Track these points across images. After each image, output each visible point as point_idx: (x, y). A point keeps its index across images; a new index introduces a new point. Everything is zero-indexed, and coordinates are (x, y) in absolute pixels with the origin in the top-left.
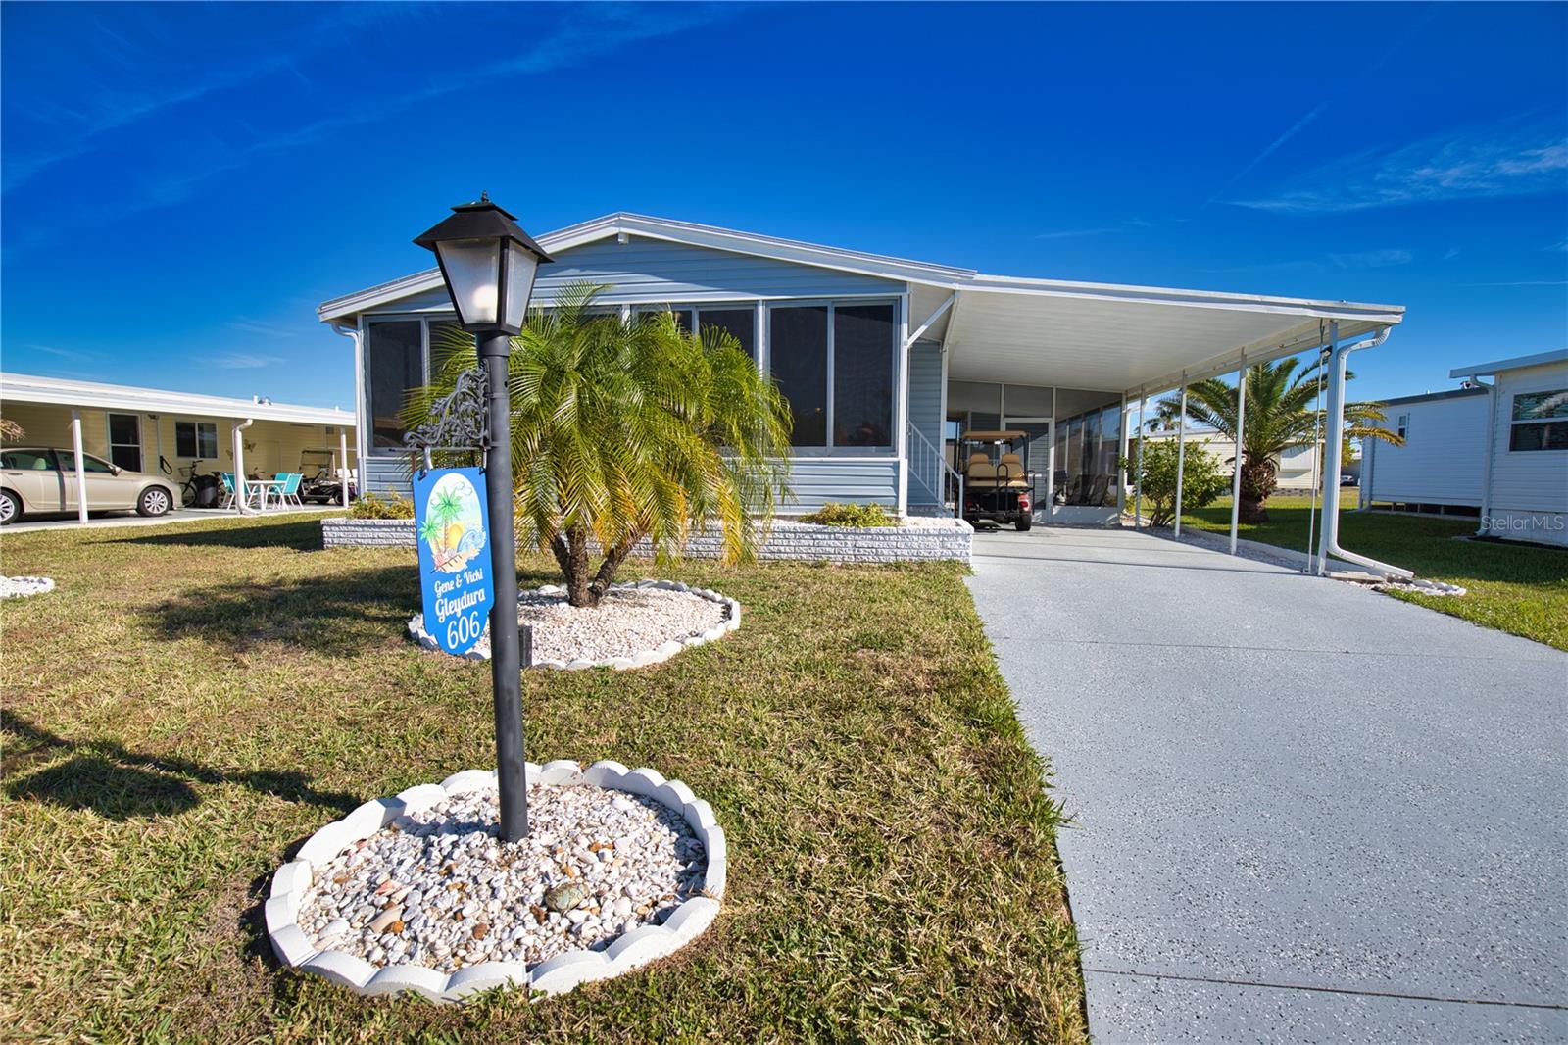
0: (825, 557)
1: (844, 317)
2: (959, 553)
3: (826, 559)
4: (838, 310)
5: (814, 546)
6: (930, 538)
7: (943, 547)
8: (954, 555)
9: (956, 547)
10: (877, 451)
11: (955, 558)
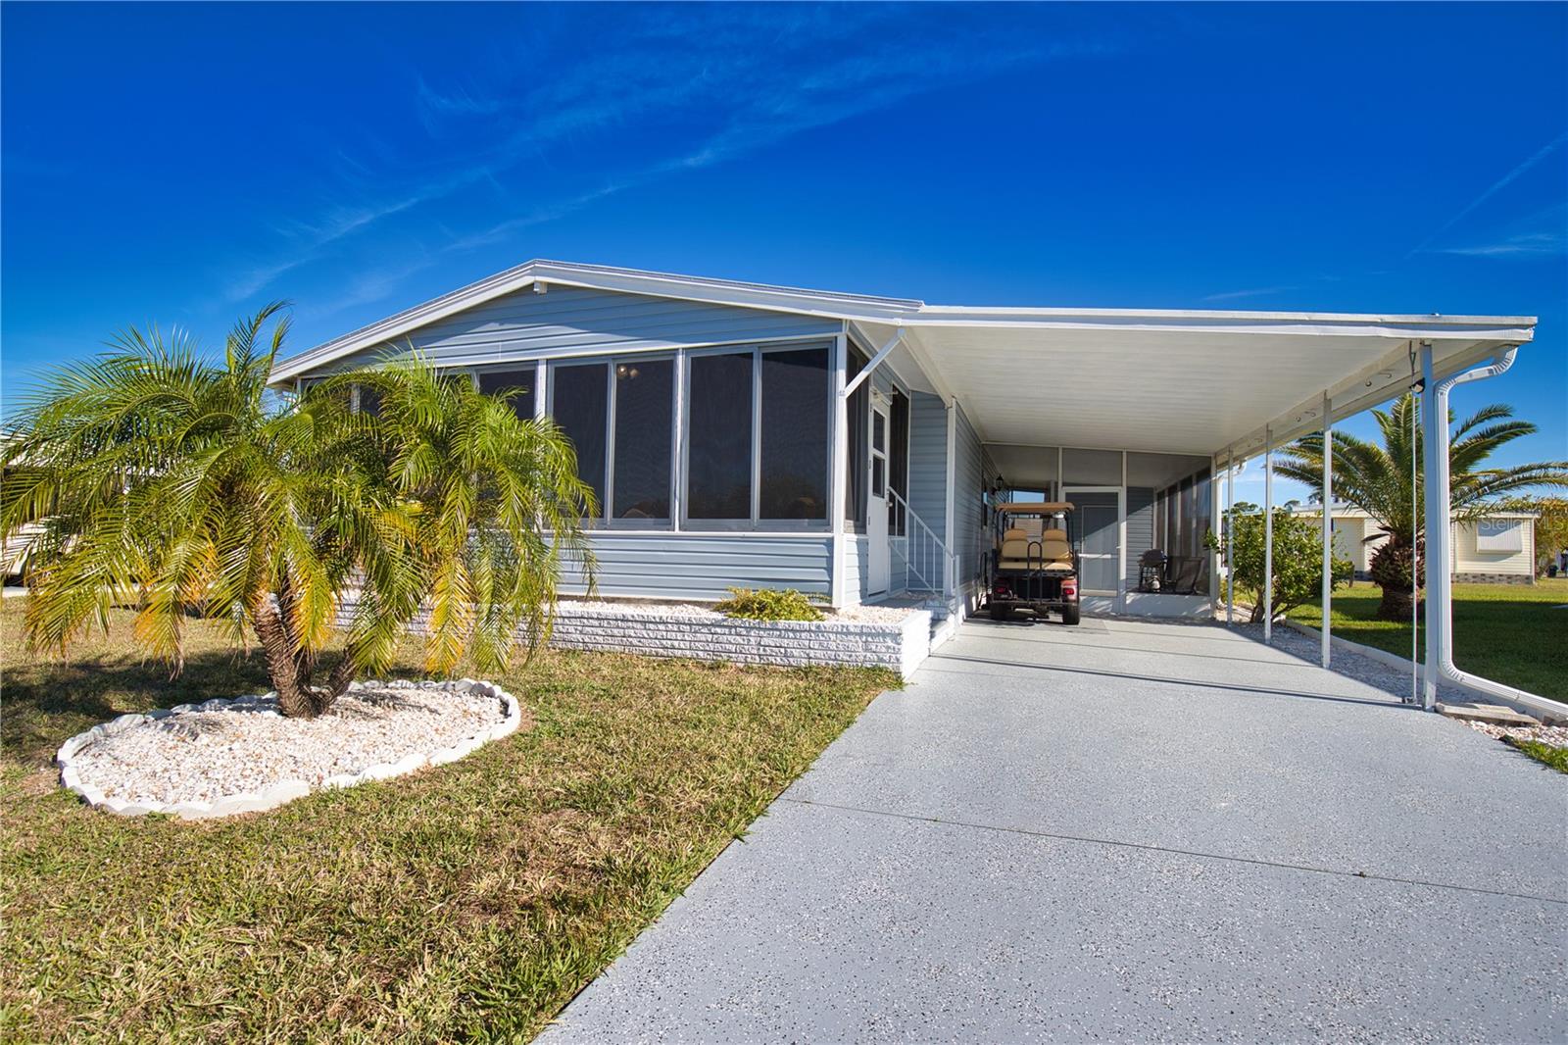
0: (725, 656)
1: (772, 363)
2: (886, 658)
3: (726, 658)
4: (766, 357)
5: (712, 642)
6: (851, 638)
7: (866, 650)
8: (881, 660)
9: (884, 650)
10: (809, 525)
11: (881, 665)
